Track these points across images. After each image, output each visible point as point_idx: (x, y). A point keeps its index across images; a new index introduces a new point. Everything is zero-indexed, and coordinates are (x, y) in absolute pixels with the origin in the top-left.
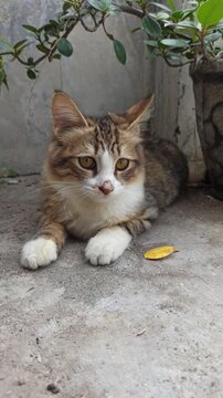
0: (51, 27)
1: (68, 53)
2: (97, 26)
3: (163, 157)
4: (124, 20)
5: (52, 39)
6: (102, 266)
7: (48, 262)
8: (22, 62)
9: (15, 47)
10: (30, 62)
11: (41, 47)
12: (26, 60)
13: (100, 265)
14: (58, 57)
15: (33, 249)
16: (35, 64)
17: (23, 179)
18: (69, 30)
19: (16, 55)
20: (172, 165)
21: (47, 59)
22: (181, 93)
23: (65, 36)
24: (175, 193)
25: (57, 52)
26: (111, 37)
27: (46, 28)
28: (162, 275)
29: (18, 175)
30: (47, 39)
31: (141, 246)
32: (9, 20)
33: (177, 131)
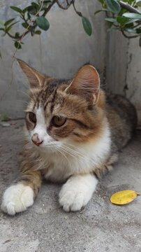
0: (33, 9)
1: (46, 27)
2: (68, 5)
3: (119, 109)
4: (87, 8)
5: (34, 18)
6: (73, 212)
7: (25, 209)
8: (11, 36)
9: (6, 25)
10: (17, 36)
11: (25, 25)
12: (14, 35)
13: (71, 212)
14: (39, 32)
15: (12, 196)
16: (20, 38)
17: (13, 122)
18: (46, 10)
19: (6, 31)
20: (126, 115)
21: (30, 33)
22: (129, 60)
23: (44, 15)
24: (129, 137)
25: (38, 28)
26: (80, 14)
27: (29, 9)
28: (129, 224)
29: (10, 120)
30: (29, 17)
31: (106, 189)
32: (4, 8)
33: (126, 87)
